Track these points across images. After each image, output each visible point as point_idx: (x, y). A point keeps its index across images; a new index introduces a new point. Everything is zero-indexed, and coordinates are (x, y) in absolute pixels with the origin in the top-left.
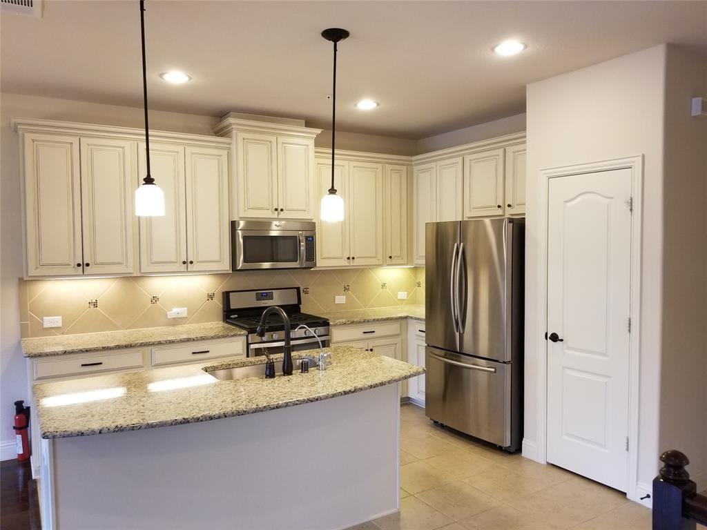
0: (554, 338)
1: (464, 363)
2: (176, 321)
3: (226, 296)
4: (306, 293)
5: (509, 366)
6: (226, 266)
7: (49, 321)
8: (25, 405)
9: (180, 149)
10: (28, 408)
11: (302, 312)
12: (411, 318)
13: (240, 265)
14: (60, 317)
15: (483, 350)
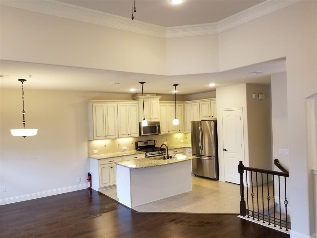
0: (225, 150)
1: (202, 158)
2: (124, 150)
3: (136, 143)
4: (156, 141)
5: (215, 158)
6: (138, 135)
7: (96, 151)
8: (90, 174)
9: (127, 104)
10: (91, 174)
11: (156, 147)
12: (187, 147)
13: (142, 134)
14: (97, 150)
15: (207, 154)
